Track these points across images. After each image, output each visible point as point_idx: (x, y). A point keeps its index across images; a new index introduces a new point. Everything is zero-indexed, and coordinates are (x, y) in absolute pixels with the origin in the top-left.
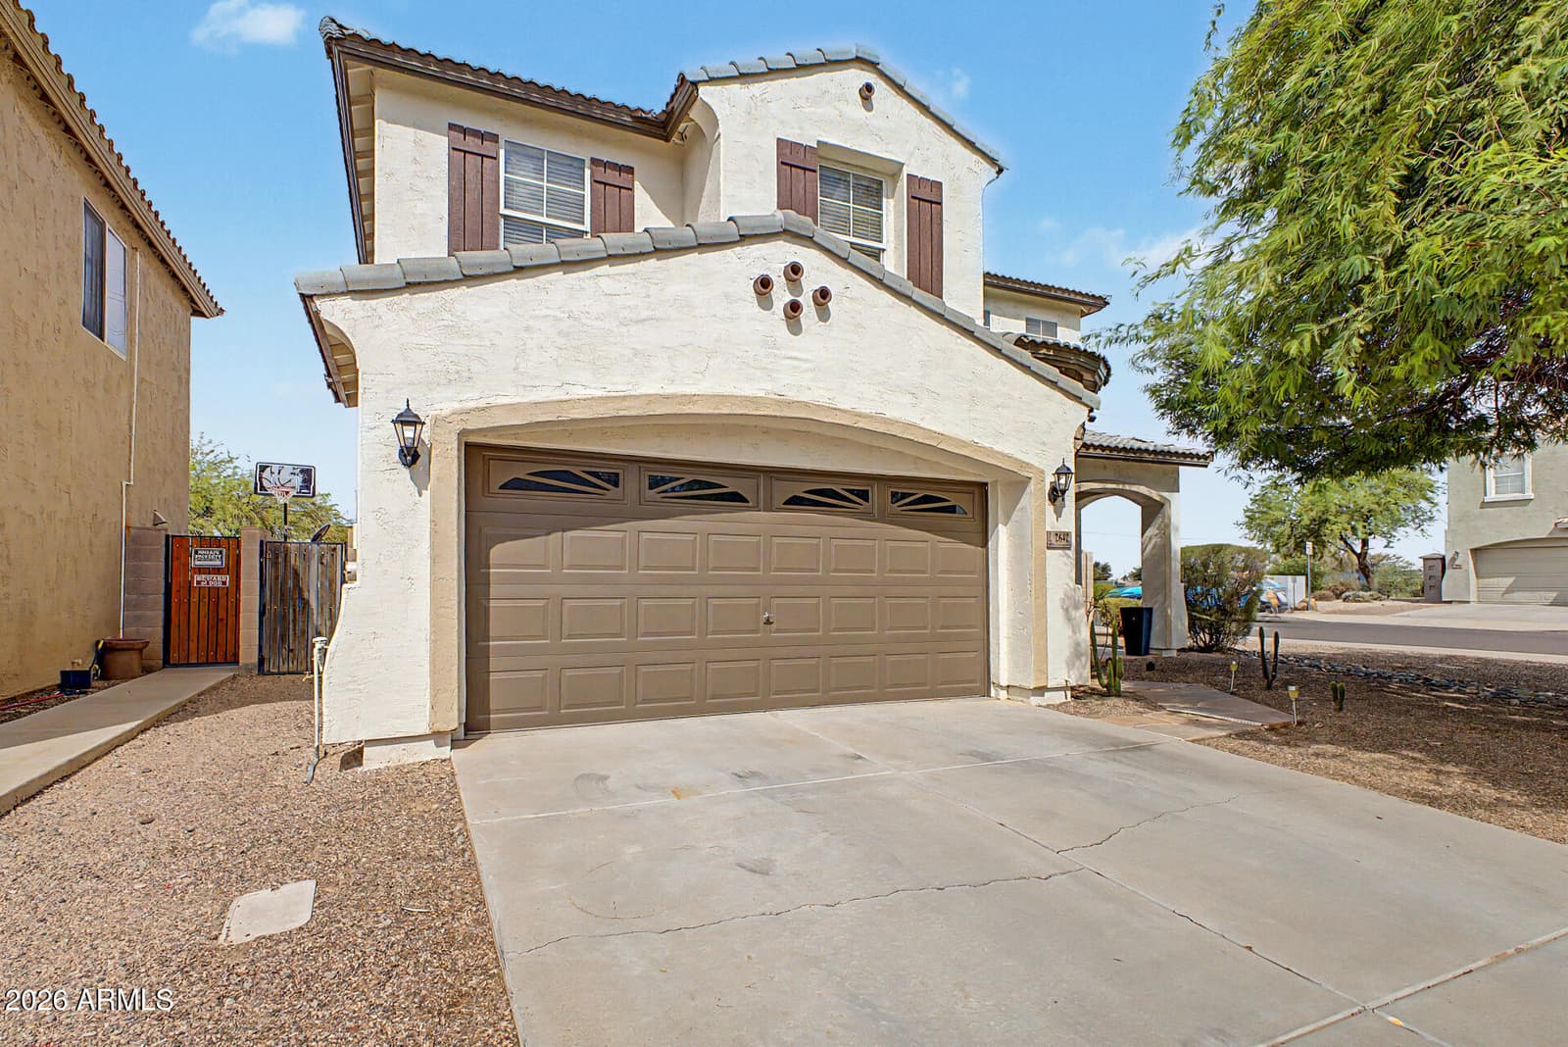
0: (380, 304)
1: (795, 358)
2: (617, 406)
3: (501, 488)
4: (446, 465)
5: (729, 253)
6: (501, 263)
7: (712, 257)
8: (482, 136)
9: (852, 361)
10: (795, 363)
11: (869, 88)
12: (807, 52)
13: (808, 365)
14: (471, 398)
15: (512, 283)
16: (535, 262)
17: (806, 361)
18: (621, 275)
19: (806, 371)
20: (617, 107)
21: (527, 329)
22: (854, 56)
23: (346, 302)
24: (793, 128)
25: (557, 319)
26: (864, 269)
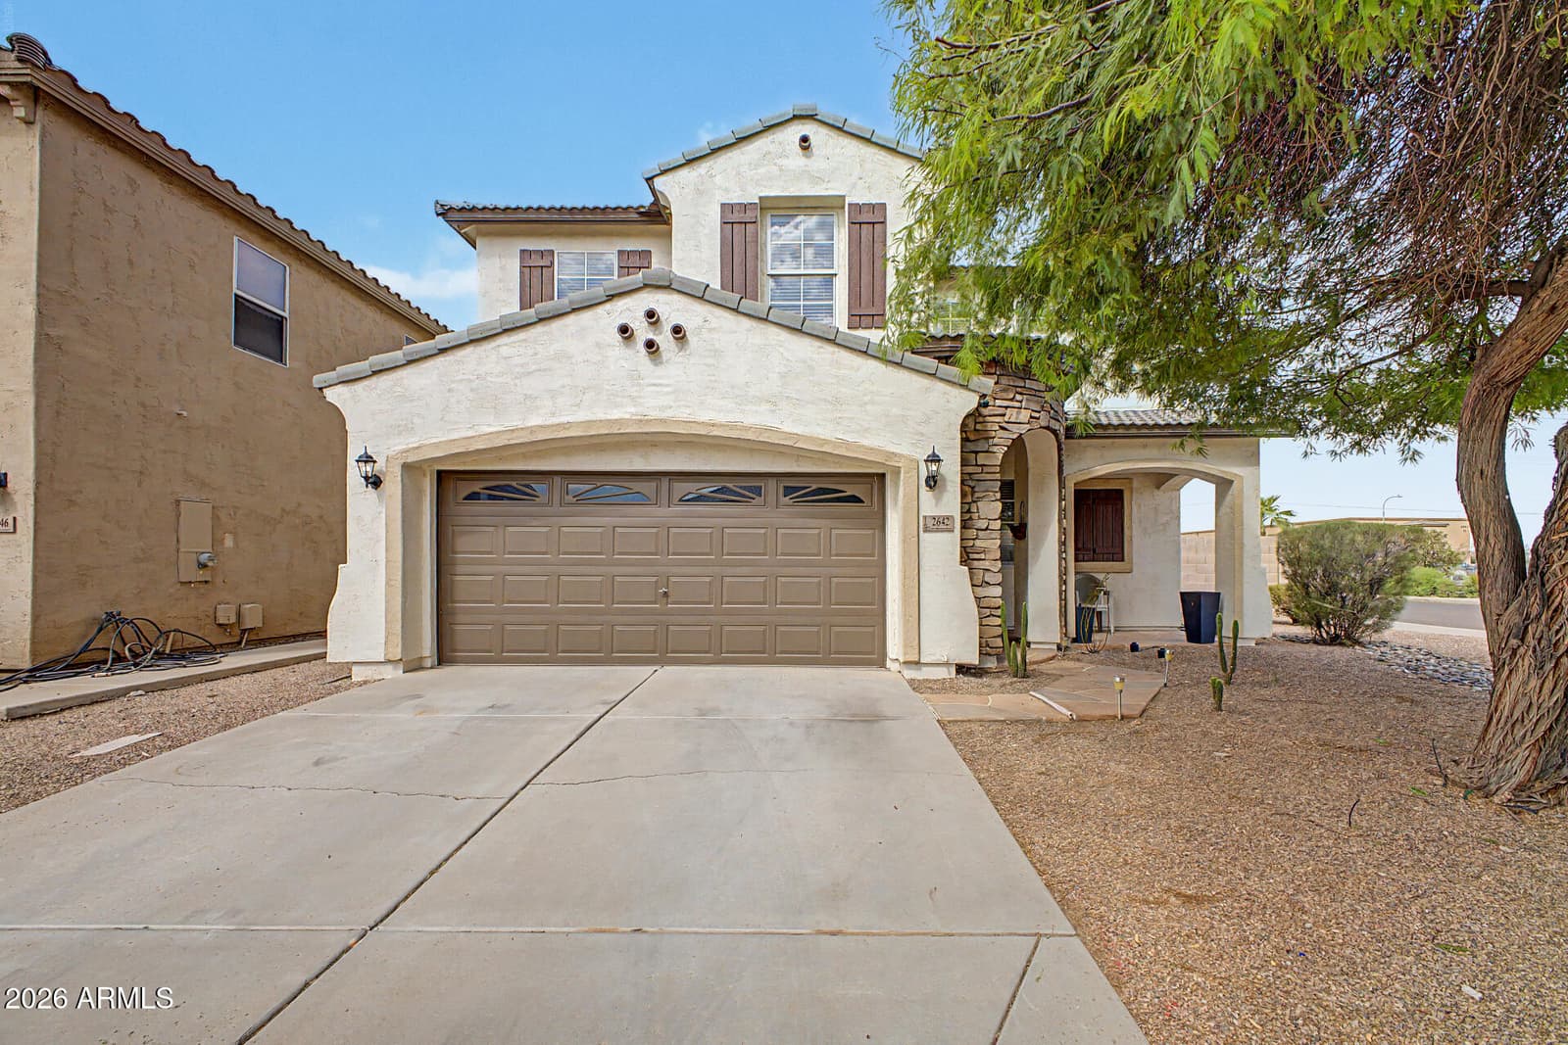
0: (359, 387)
1: (654, 385)
2: (509, 437)
3: (465, 499)
4: (393, 485)
5: (600, 310)
6: (430, 349)
7: (586, 316)
8: (542, 253)
9: (711, 381)
10: (658, 389)
11: (805, 139)
12: (751, 123)
13: (669, 389)
14: (413, 441)
15: (441, 360)
16: (451, 344)
17: (667, 385)
18: (515, 342)
19: (668, 393)
20: (624, 209)
21: (450, 390)
22: (791, 116)
23: (340, 388)
24: (735, 192)
25: (470, 381)
26: (720, 303)
